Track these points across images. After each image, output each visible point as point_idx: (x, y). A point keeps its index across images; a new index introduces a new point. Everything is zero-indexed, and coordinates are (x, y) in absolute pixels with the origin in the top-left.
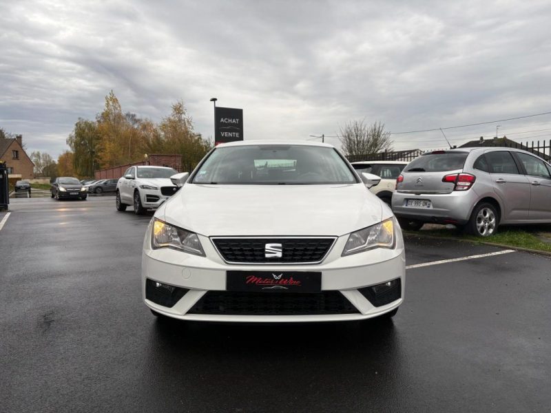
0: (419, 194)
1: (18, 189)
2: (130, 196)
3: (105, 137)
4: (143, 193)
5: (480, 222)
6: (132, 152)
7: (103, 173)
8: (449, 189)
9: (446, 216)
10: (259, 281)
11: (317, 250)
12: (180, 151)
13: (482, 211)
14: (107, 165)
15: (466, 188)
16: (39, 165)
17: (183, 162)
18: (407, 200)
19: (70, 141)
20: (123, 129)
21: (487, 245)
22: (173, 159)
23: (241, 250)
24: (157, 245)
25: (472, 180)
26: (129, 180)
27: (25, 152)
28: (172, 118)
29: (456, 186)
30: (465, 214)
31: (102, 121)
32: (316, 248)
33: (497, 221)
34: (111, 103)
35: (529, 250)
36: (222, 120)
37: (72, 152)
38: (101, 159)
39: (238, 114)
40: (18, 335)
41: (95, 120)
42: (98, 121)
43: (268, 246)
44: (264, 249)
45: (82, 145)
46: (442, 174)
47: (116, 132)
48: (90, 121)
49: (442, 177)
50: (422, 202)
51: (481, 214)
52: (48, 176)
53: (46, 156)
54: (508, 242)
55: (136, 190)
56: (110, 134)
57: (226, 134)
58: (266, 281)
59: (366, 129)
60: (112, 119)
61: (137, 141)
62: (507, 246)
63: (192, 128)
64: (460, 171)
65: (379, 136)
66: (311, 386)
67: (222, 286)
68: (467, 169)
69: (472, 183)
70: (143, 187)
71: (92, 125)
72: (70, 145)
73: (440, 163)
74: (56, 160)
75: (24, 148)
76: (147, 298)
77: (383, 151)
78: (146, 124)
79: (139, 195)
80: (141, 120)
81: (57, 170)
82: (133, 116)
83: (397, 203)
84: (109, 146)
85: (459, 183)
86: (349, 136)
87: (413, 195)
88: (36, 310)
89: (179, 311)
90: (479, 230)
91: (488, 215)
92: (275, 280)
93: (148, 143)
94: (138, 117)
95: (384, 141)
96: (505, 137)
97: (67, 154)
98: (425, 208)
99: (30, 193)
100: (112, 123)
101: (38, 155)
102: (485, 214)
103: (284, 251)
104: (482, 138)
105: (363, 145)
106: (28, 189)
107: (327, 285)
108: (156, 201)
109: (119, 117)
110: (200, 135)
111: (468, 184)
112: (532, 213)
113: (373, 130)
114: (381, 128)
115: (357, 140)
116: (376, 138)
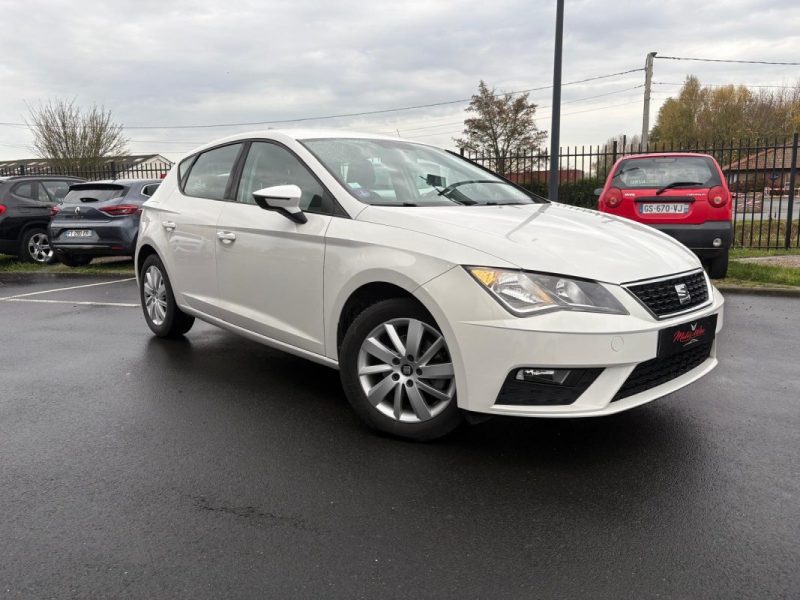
10: (682, 337)
43: (678, 289)
44: (677, 293)
58: (687, 335)
65: (103, 129)
92: (692, 333)
103: (689, 291)
113: (93, 119)
114: (106, 116)
115: (65, 133)
116: (99, 132)
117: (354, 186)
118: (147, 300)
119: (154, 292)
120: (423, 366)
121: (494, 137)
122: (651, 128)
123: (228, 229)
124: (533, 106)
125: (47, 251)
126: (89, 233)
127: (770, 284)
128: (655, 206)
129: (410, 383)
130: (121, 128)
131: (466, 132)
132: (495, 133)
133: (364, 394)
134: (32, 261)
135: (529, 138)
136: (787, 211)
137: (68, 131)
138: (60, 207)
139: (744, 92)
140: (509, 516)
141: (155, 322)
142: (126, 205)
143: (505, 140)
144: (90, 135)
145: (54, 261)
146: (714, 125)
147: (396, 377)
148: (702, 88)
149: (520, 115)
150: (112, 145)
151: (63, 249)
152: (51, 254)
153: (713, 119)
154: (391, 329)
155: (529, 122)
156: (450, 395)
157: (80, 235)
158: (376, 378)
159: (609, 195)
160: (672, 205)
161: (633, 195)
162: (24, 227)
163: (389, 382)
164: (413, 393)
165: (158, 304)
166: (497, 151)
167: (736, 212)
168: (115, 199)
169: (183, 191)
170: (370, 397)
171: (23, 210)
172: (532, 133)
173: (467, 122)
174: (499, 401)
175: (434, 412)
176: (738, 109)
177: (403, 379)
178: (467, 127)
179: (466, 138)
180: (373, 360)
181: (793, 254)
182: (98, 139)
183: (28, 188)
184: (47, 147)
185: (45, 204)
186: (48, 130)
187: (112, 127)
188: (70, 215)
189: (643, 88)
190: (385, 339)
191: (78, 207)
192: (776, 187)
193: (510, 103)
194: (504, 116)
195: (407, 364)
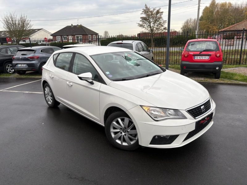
44: (201, 109)
59: (17, 17)
92: (206, 120)
104: (72, 25)
113: (21, 18)
114: (25, 17)
115: (13, 23)
116: (23, 22)
117: (108, 73)
118: (46, 96)
119: (48, 94)
120: (129, 130)
121: (150, 23)
122: (200, 16)
123: (70, 82)
124: (162, 12)
125: (12, 70)
126: (25, 65)
127: (233, 81)
128: (199, 57)
129: (125, 135)
130: (30, 21)
131: (141, 21)
132: (150, 21)
133: (112, 137)
134: (8, 73)
135: (161, 23)
136: (241, 45)
137: (14, 22)
138: (15, 57)
139: (230, 4)
140: (153, 179)
141: (49, 103)
142: (35, 56)
143: (153, 23)
144: (21, 23)
145: (14, 73)
146: (220, 15)
147: (121, 133)
148: (216, 3)
149: (158, 15)
150: (28, 27)
151: (17, 70)
152: (13, 70)
153: (220, 13)
154: (119, 120)
155: (161, 18)
156: (136, 139)
157: (22, 65)
158: (116, 133)
159: (185, 53)
160: (204, 57)
161: (192, 53)
162: (4, 63)
163: (119, 134)
164: (126, 137)
165: (50, 98)
166: (150, 27)
167: (225, 46)
168: (32, 54)
169: (55, 65)
170: (114, 138)
171: (3, 57)
172: (162, 21)
173: (141, 18)
174: (151, 144)
175: (132, 143)
176: (228, 10)
177: (123, 134)
178: (141, 19)
179: (141, 23)
180: (114, 128)
181: (241, 66)
182: (23, 25)
183: (4, 49)
184: (7, 28)
185: (10, 55)
186: (7, 23)
187: (27, 21)
188: (18, 59)
189: (198, 5)
190: (118, 122)
191: (21, 57)
192: (238, 36)
193: (155, 11)
194: (153, 16)
195: (124, 130)
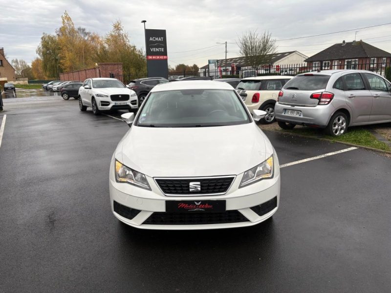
0: (293, 106)
1: (6, 89)
2: (89, 101)
3: (65, 48)
4: (98, 100)
5: (335, 126)
6: (86, 59)
7: (66, 75)
8: (315, 104)
9: (312, 123)
10: (186, 206)
11: (223, 185)
12: (121, 60)
13: (337, 118)
14: (68, 70)
15: (327, 103)
16: (18, 69)
17: (124, 68)
18: (285, 110)
19: (39, 51)
20: (77, 42)
21: (339, 143)
22: (116, 67)
23: (174, 186)
24: (120, 179)
25: (331, 97)
26: (88, 90)
27: (7, 61)
28: (113, 34)
29: (320, 101)
30: (325, 121)
31: (60, 34)
32: (223, 184)
33: (347, 124)
34: (66, 21)
35: (367, 147)
36: (151, 39)
37: (42, 60)
38: (63, 65)
39: (162, 33)
40: (36, 234)
41: (55, 34)
42: (58, 34)
43: (191, 184)
44: (189, 186)
45: (48, 54)
46: (311, 92)
47: (72, 44)
48: (51, 36)
49: (310, 95)
50: (296, 112)
51: (336, 121)
52: (25, 77)
53: (23, 62)
54: (353, 141)
55: (93, 98)
56: (68, 46)
57: (154, 50)
58: (191, 206)
59: (258, 37)
60: (68, 32)
61: (88, 50)
62: (352, 144)
63: (129, 42)
64: (323, 90)
65: (267, 42)
66: (220, 270)
67: (162, 209)
68: (329, 88)
69: (331, 99)
70: (98, 95)
71: (54, 39)
72: (39, 54)
73: (309, 83)
74: (30, 65)
75: (6, 57)
76: (115, 211)
77: (271, 53)
78: (93, 36)
79: (95, 102)
80: (90, 33)
81: (31, 72)
82: (84, 30)
83: (278, 111)
84: (68, 55)
85: (323, 100)
86: (245, 43)
87: (290, 106)
88: (42, 211)
89: (136, 223)
90: (334, 131)
91: (341, 121)
92: (197, 205)
93: (97, 54)
94: (87, 31)
95: (271, 46)
96: (361, 40)
97: (38, 60)
98: (298, 116)
99: (15, 92)
100: (69, 36)
101: (16, 61)
102: (339, 120)
103: (202, 186)
104: (344, 42)
105: (256, 50)
106: (13, 89)
107: (229, 207)
108: (108, 105)
109: (72, 31)
110: (135, 47)
111: (328, 100)
112: (372, 117)
113: (263, 38)
114: (269, 37)
117: (144, 115)
